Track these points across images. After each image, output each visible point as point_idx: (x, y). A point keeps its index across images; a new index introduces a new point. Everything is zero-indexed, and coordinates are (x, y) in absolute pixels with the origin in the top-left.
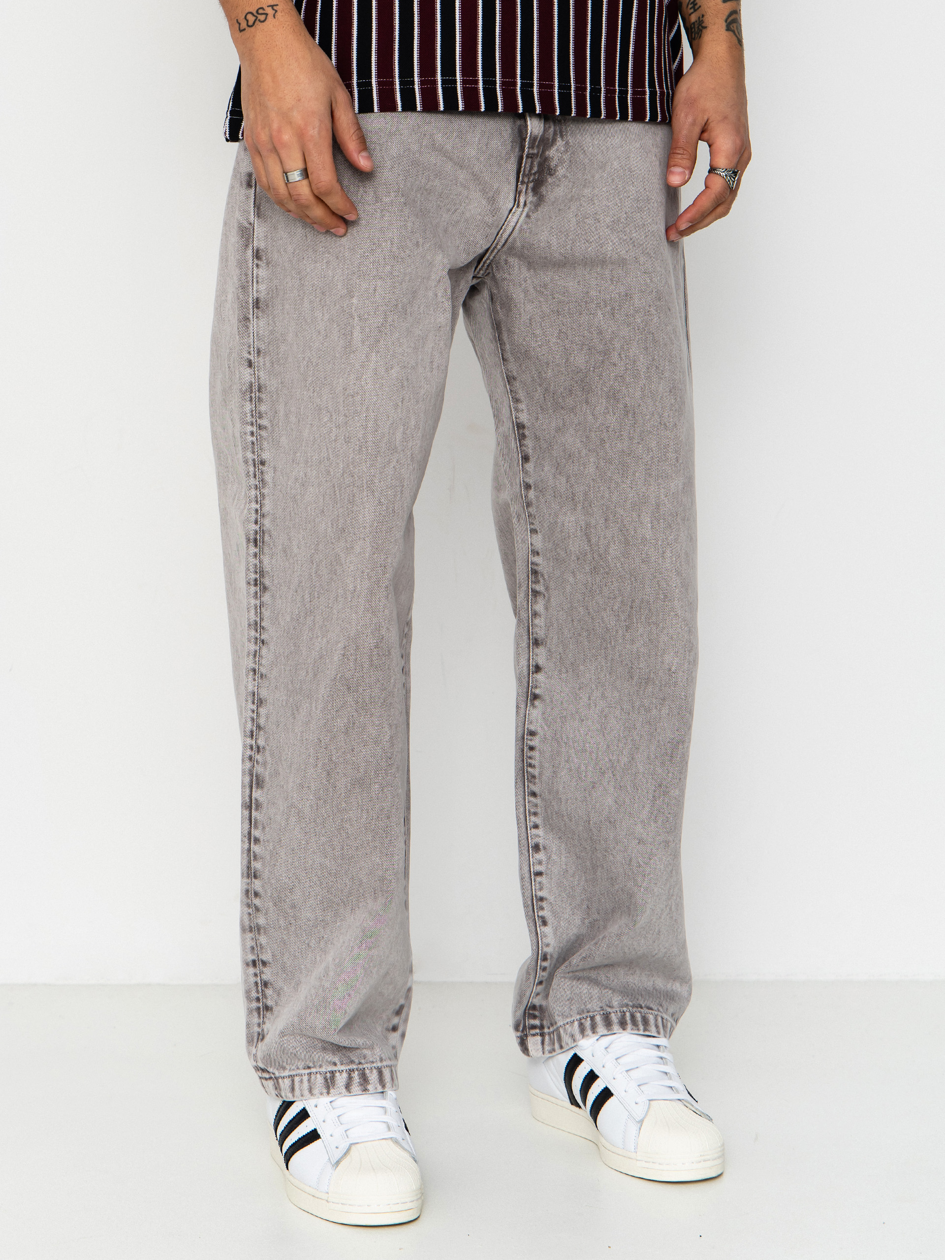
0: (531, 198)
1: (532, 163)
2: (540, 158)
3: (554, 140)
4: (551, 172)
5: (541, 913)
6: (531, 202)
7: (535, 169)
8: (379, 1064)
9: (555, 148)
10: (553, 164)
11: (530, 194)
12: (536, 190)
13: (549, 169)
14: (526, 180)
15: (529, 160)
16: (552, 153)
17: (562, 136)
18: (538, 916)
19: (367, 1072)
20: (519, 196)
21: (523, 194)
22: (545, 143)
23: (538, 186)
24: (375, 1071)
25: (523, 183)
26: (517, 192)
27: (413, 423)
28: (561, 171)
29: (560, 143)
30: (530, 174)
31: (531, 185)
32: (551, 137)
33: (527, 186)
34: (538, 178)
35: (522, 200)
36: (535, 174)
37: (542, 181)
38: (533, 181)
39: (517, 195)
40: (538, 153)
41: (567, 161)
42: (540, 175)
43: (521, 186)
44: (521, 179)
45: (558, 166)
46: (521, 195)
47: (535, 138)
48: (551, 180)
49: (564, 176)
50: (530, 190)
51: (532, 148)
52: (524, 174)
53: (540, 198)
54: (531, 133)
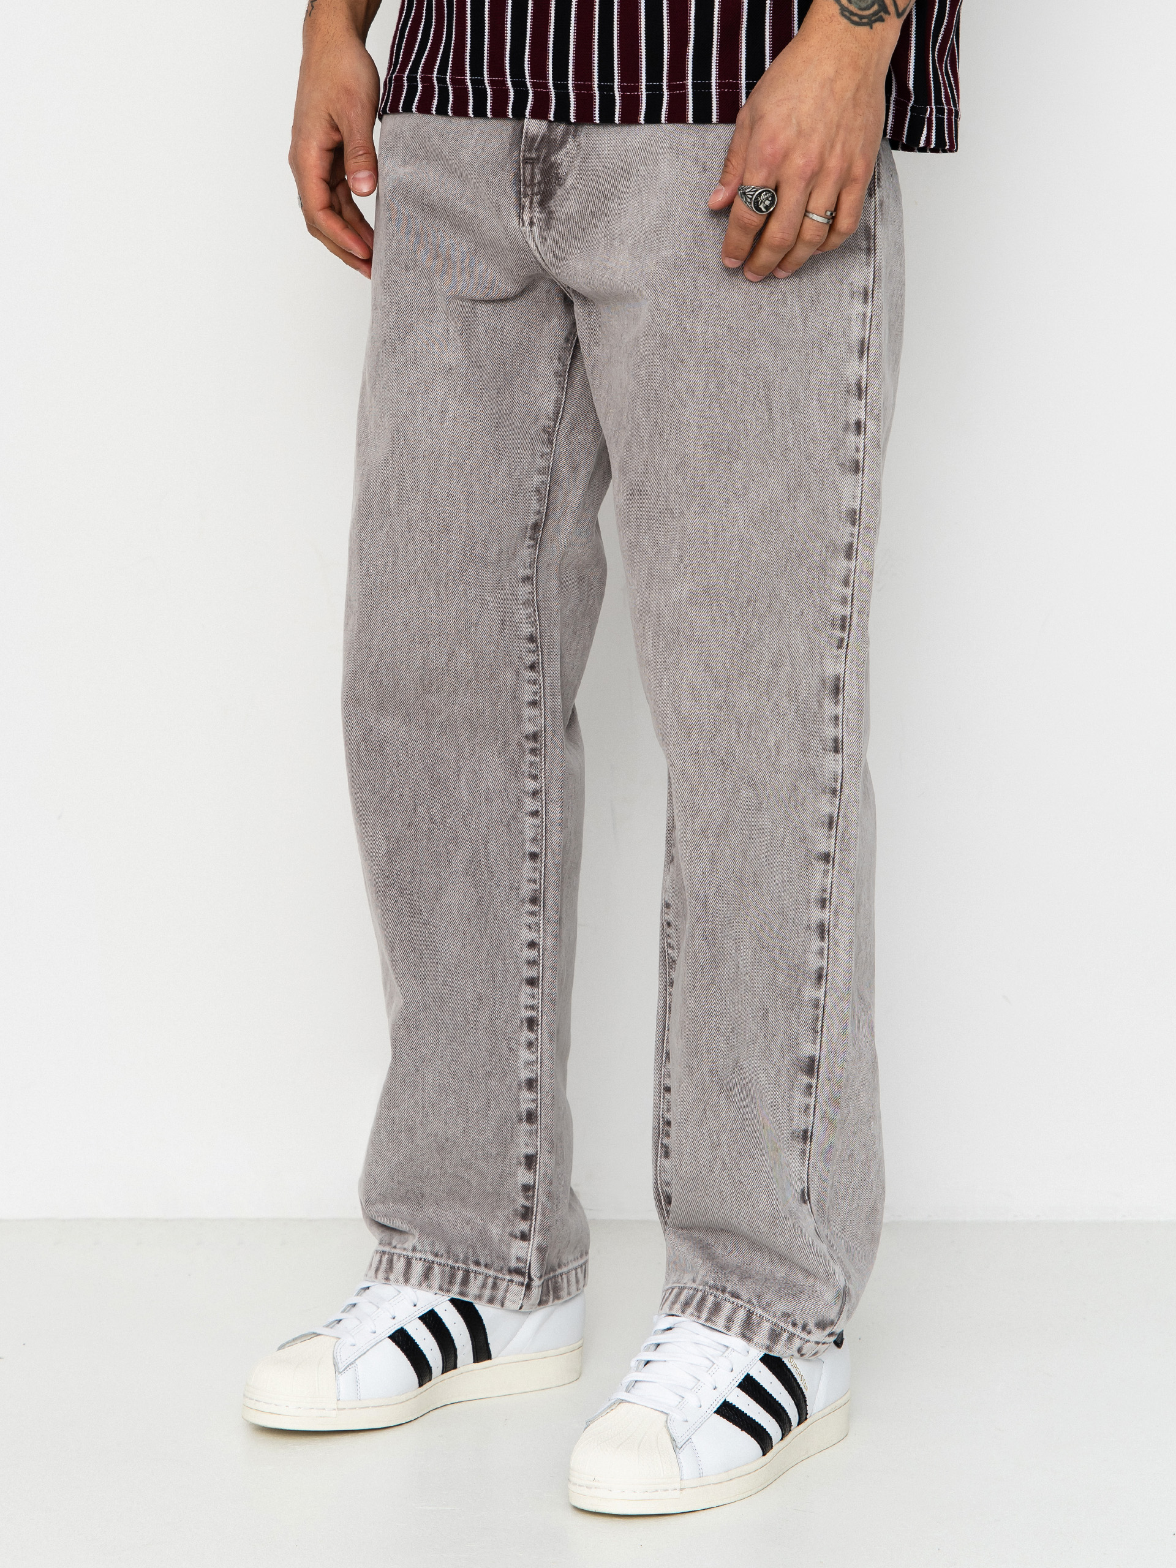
0: (537, 215)
1: (533, 170)
2: (543, 163)
3: (563, 142)
4: (559, 181)
5: (665, 1141)
6: (539, 220)
7: (538, 178)
8: (410, 1254)
9: (563, 151)
10: (562, 171)
11: (537, 210)
12: (543, 204)
13: (558, 177)
14: (529, 192)
15: (529, 167)
16: (560, 157)
17: (575, 136)
18: (662, 1144)
19: (395, 1258)
20: (523, 213)
21: (527, 209)
22: (549, 144)
23: (546, 198)
24: (402, 1259)
25: (526, 195)
26: (521, 207)
27: (409, 482)
28: (570, 181)
29: (570, 144)
30: (532, 184)
31: (537, 198)
32: (559, 138)
33: (532, 200)
34: (545, 188)
35: (526, 218)
36: (539, 183)
37: (551, 193)
38: (539, 193)
39: (520, 211)
40: (538, 158)
41: (577, 168)
42: (546, 185)
43: (523, 199)
44: (522, 190)
45: (567, 174)
46: (525, 210)
47: (533, 139)
48: (560, 192)
49: (574, 187)
50: (535, 205)
51: (530, 150)
52: (525, 184)
53: (550, 214)
54: (526, 133)
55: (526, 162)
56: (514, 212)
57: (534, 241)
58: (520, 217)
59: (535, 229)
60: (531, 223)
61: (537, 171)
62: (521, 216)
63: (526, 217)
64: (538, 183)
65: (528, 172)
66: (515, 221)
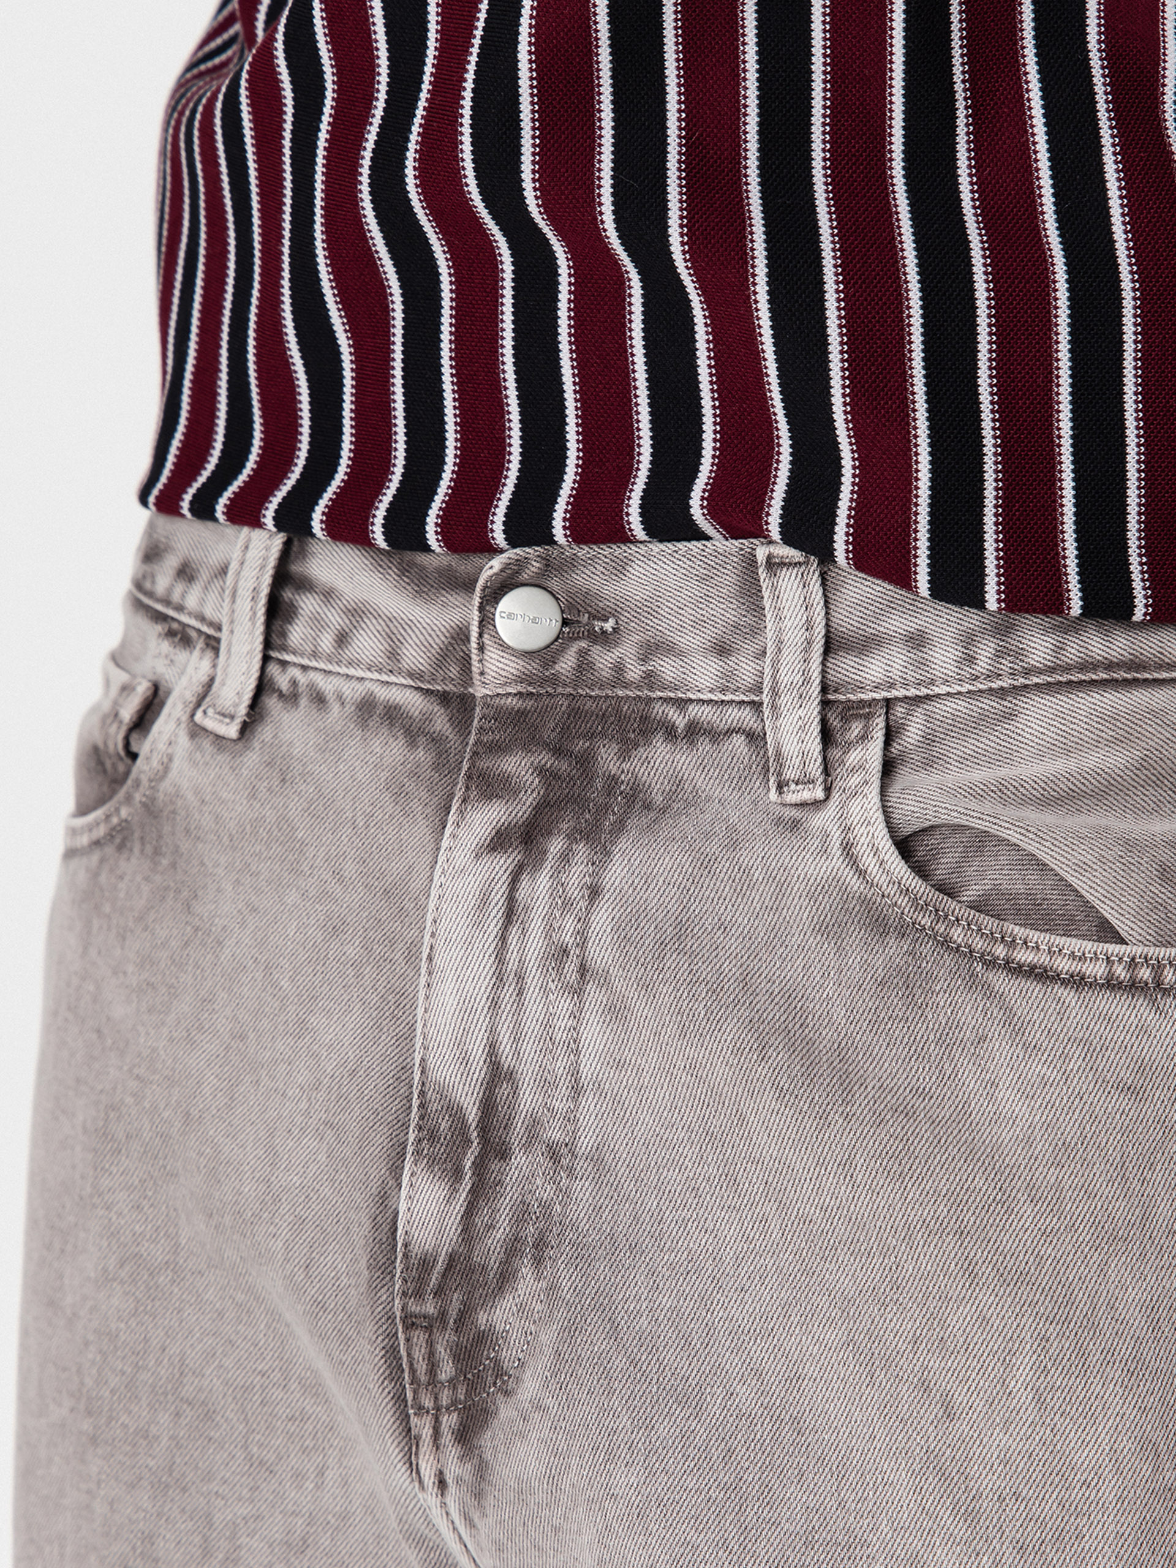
0: (454, 1468)
1: (430, 1343)
2: (457, 1331)
6: (459, 1480)
7: (447, 1367)
10: (508, 1356)
11: (452, 1452)
12: (466, 1436)
13: (499, 1372)
14: (428, 1403)
15: (419, 1337)
20: (417, 1454)
21: (426, 1447)
23: (471, 1422)
25: (419, 1410)
26: (409, 1440)
28: (529, 1387)
30: (434, 1383)
31: (450, 1421)
32: (494, 1263)
33: (437, 1423)
34: (468, 1396)
36: (452, 1382)
37: (485, 1412)
38: (453, 1406)
39: (410, 1449)
40: (443, 1315)
41: (548, 1351)
42: (473, 1387)
43: (414, 1420)
44: (409, 1395)
45: (522, 1364)
46: (422, 1450)
47: (426, 1264)
48: (506, 1411)
49: (539, 1407)
50: (447, 1438)
51: (419, 1294)
52: (414, 1380)
53: (482, 1470)
54: (406, 1245)
55: (413, 1324)
56: (394, 1453)
57: (454, 1529)
58: (411, 1464)
59: (450, 1500)
60: (442, 1484)
61: (441, 1349)
62: (414, 1463)
63: (427, 1469)
64: (450, 1381)
65: (419, 1354)
66: (401, 1475)
